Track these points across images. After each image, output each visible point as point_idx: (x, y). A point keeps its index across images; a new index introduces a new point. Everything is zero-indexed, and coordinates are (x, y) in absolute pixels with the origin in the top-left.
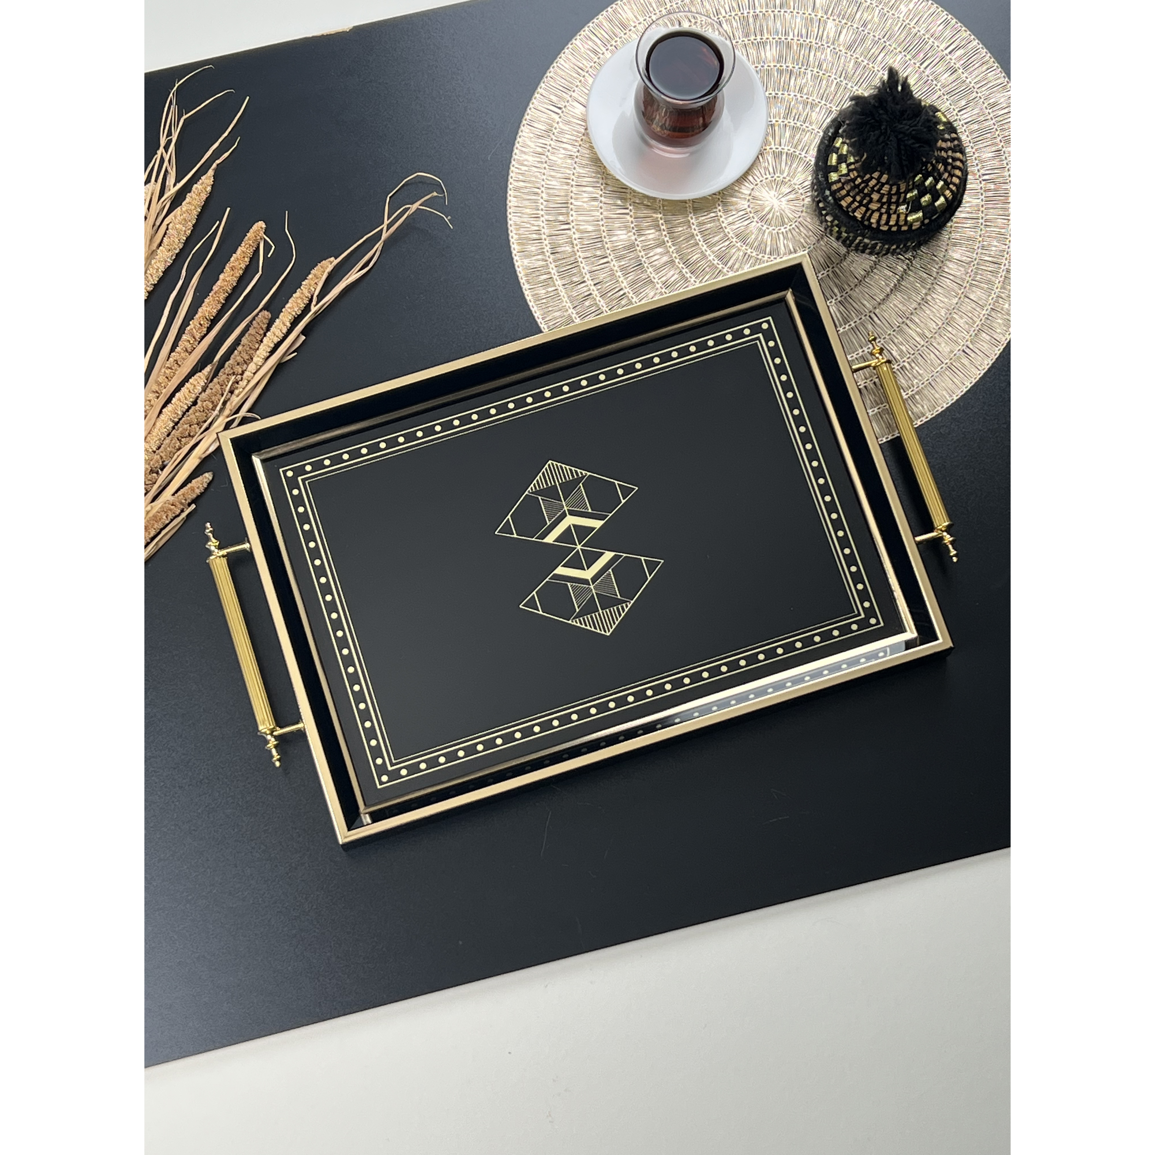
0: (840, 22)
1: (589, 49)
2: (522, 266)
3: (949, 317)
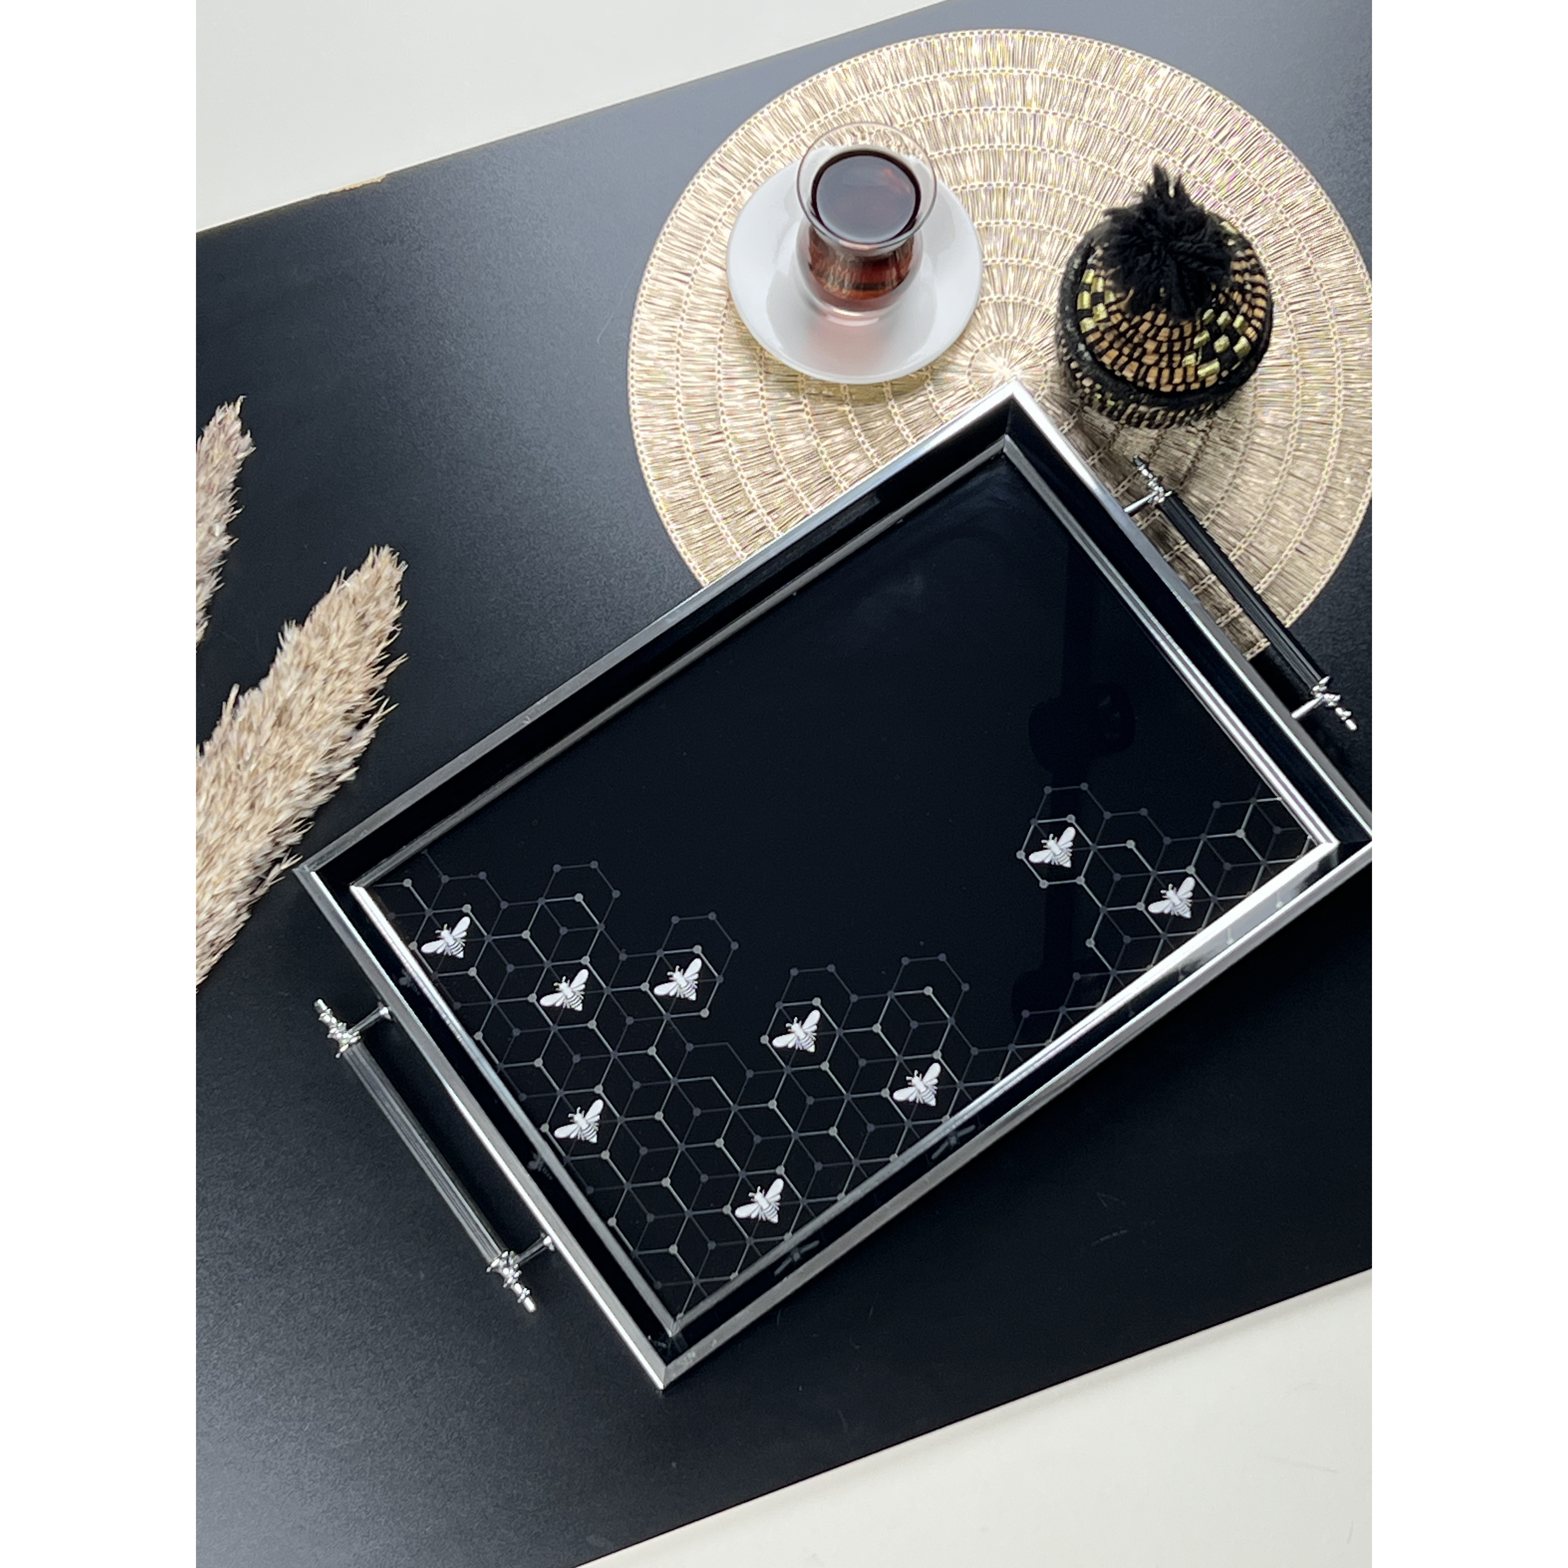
0: (1063, 115)
1: (718, 189)
2: (662, 498)
3: (1271, 504)
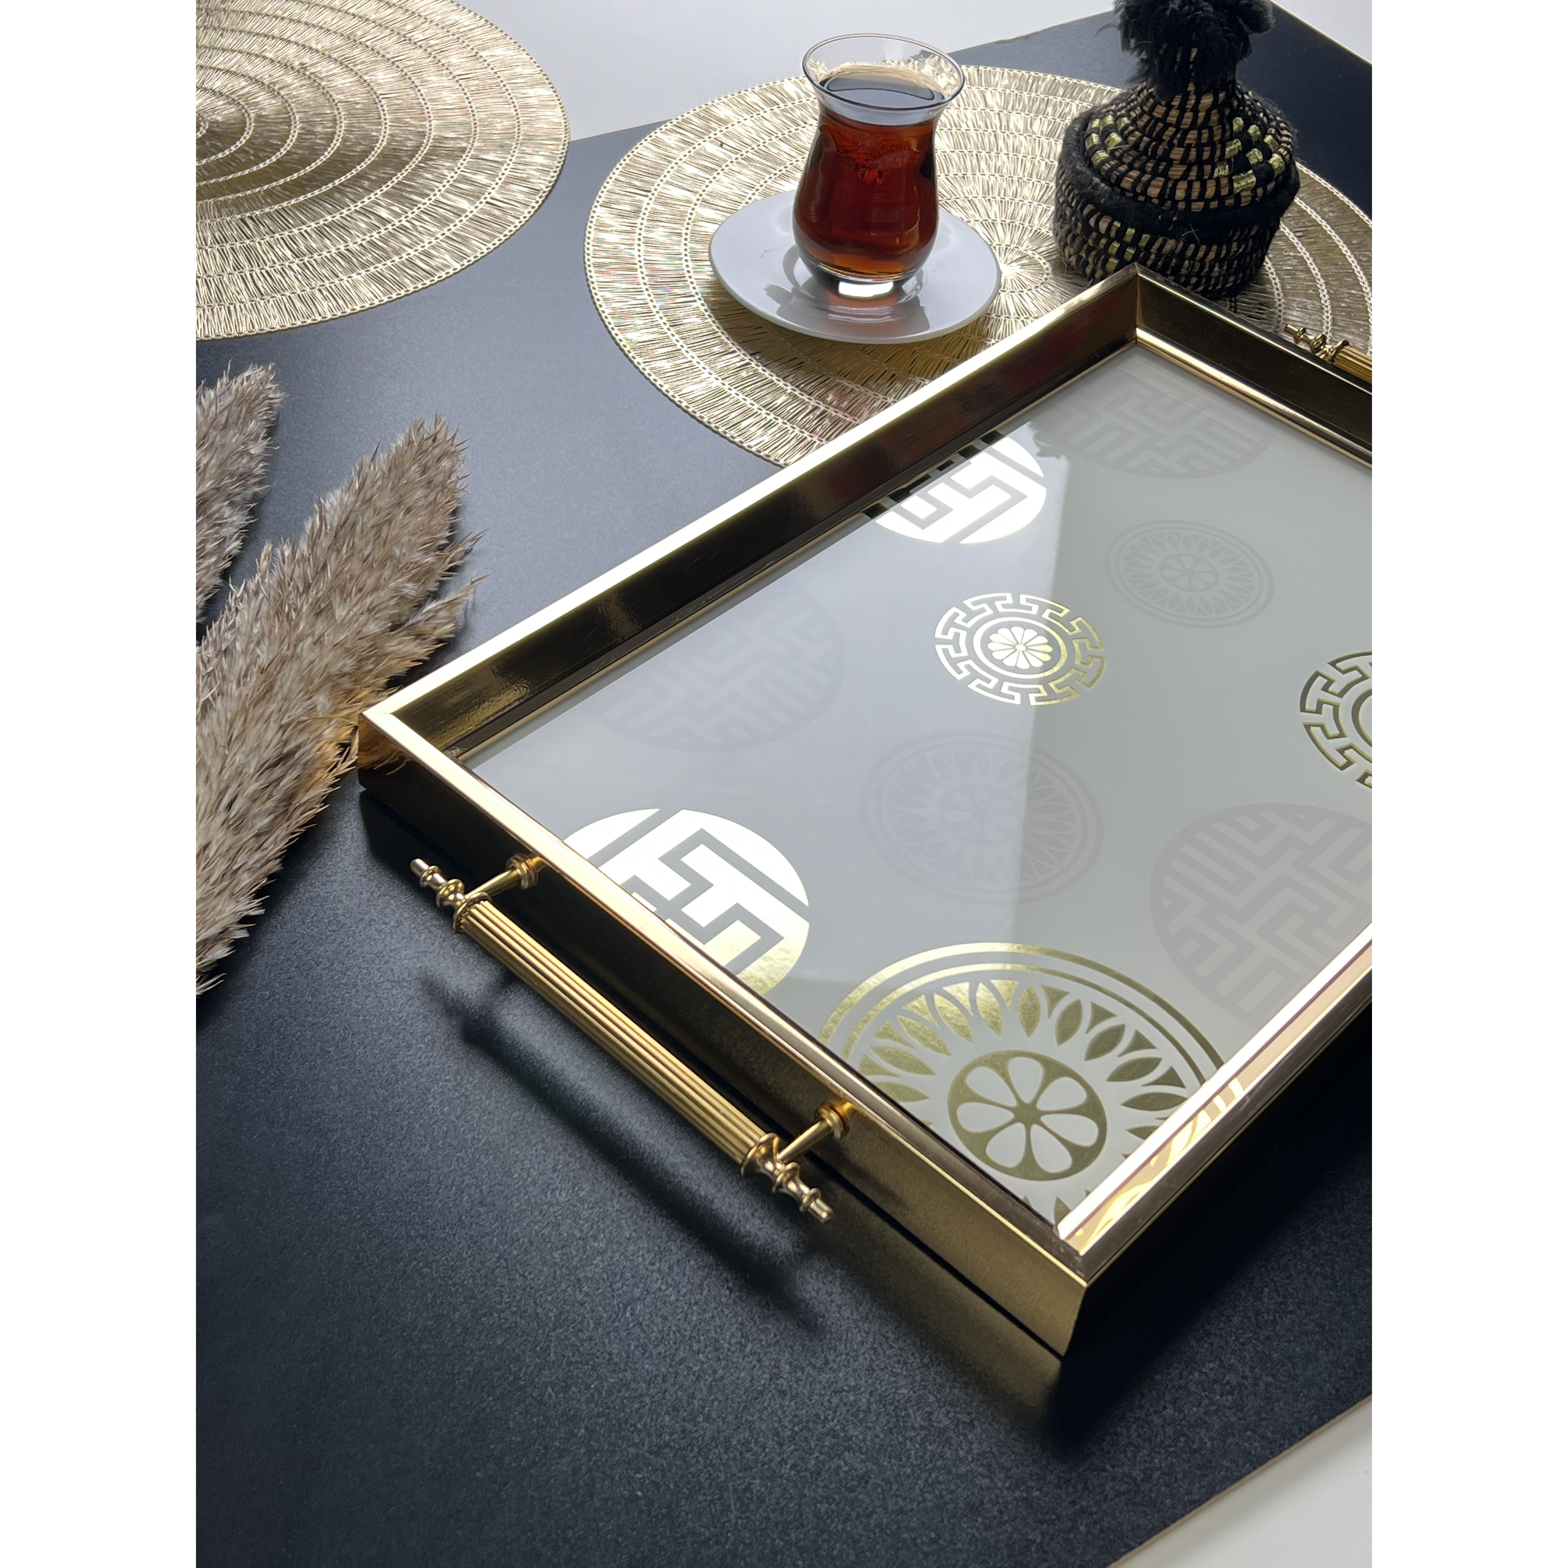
0: (1027, 115)
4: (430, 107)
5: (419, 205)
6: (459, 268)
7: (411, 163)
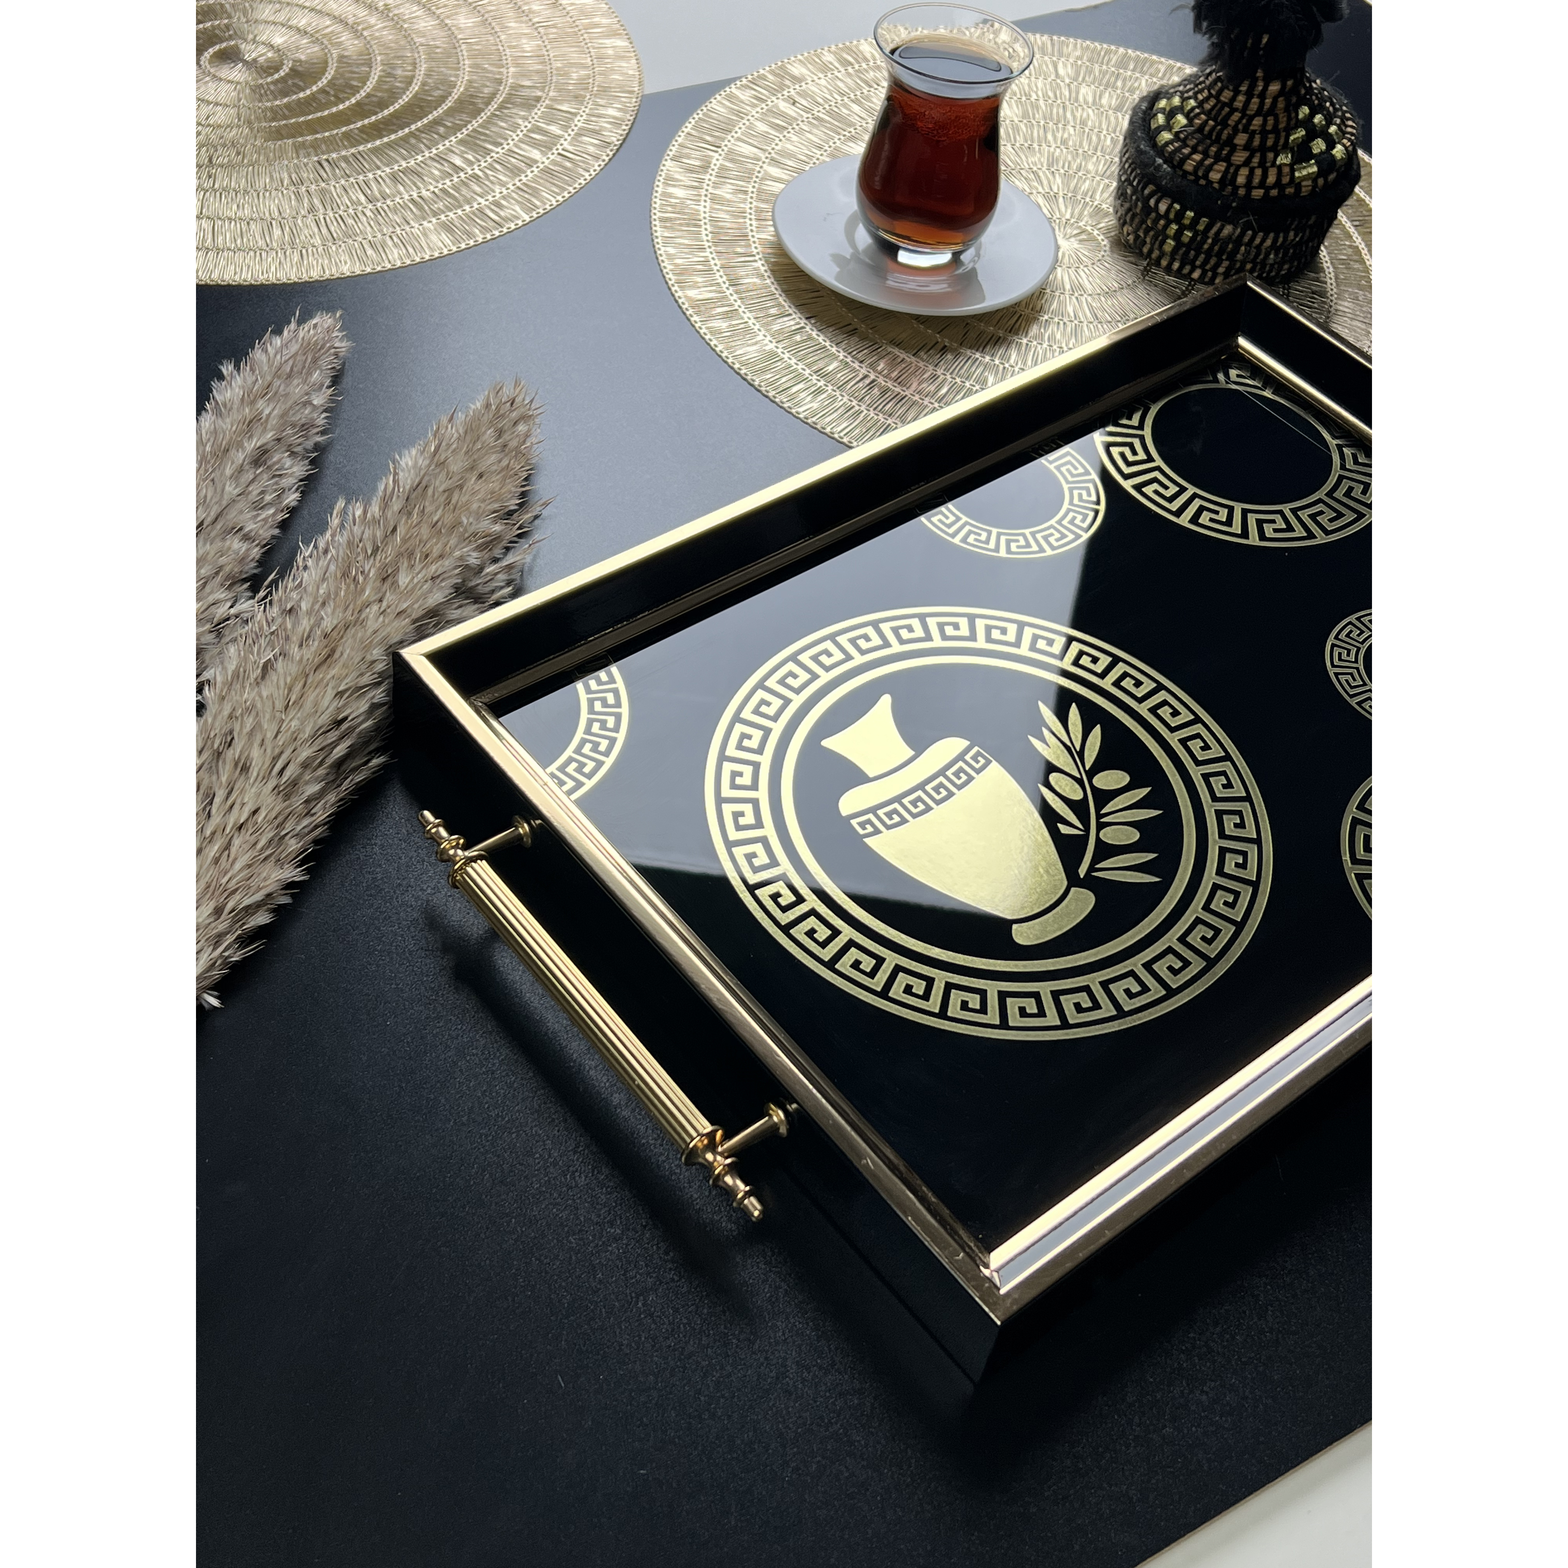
4: (508, 54)
5: (493, 154)
6: (528, 219)
7: (486, 111)
